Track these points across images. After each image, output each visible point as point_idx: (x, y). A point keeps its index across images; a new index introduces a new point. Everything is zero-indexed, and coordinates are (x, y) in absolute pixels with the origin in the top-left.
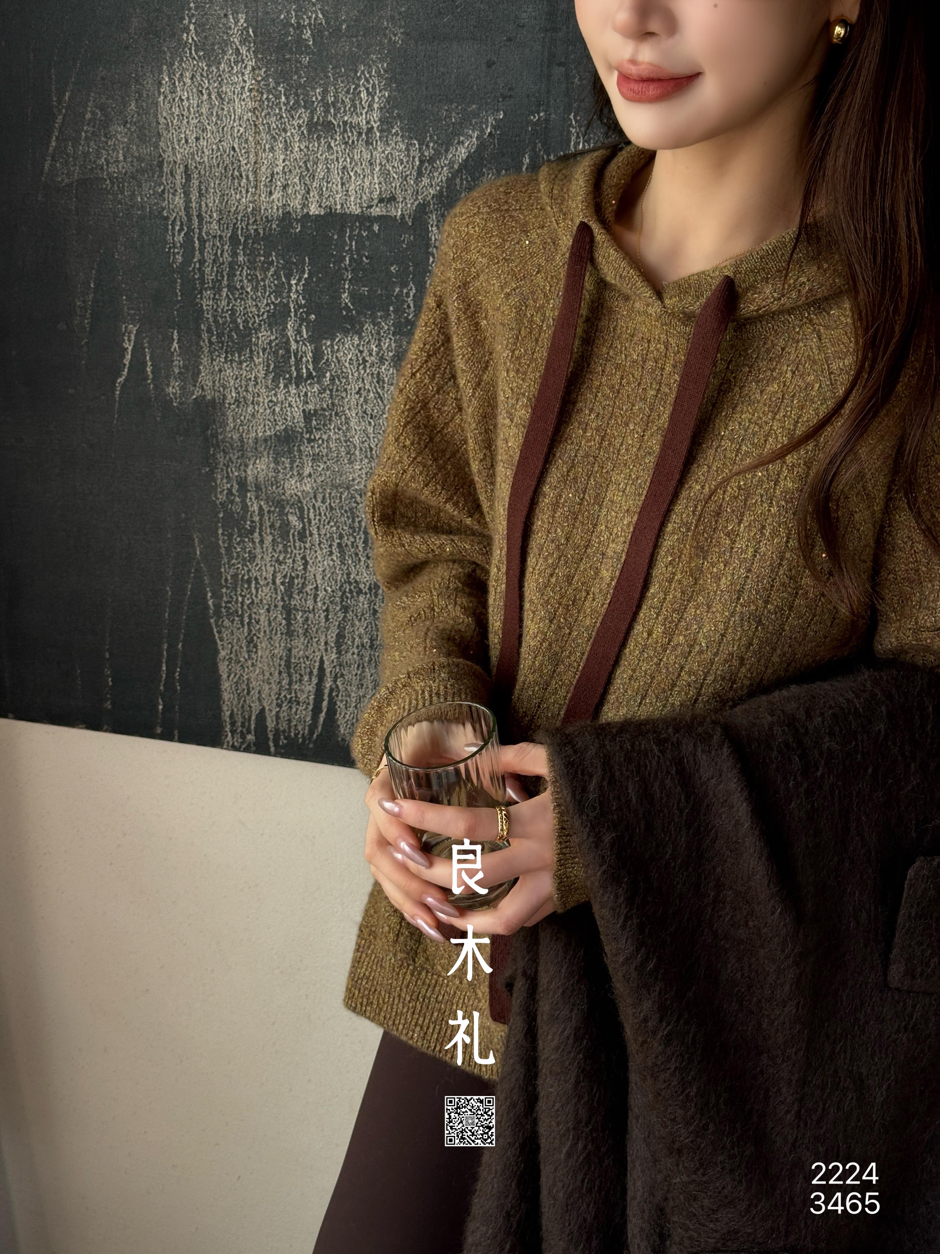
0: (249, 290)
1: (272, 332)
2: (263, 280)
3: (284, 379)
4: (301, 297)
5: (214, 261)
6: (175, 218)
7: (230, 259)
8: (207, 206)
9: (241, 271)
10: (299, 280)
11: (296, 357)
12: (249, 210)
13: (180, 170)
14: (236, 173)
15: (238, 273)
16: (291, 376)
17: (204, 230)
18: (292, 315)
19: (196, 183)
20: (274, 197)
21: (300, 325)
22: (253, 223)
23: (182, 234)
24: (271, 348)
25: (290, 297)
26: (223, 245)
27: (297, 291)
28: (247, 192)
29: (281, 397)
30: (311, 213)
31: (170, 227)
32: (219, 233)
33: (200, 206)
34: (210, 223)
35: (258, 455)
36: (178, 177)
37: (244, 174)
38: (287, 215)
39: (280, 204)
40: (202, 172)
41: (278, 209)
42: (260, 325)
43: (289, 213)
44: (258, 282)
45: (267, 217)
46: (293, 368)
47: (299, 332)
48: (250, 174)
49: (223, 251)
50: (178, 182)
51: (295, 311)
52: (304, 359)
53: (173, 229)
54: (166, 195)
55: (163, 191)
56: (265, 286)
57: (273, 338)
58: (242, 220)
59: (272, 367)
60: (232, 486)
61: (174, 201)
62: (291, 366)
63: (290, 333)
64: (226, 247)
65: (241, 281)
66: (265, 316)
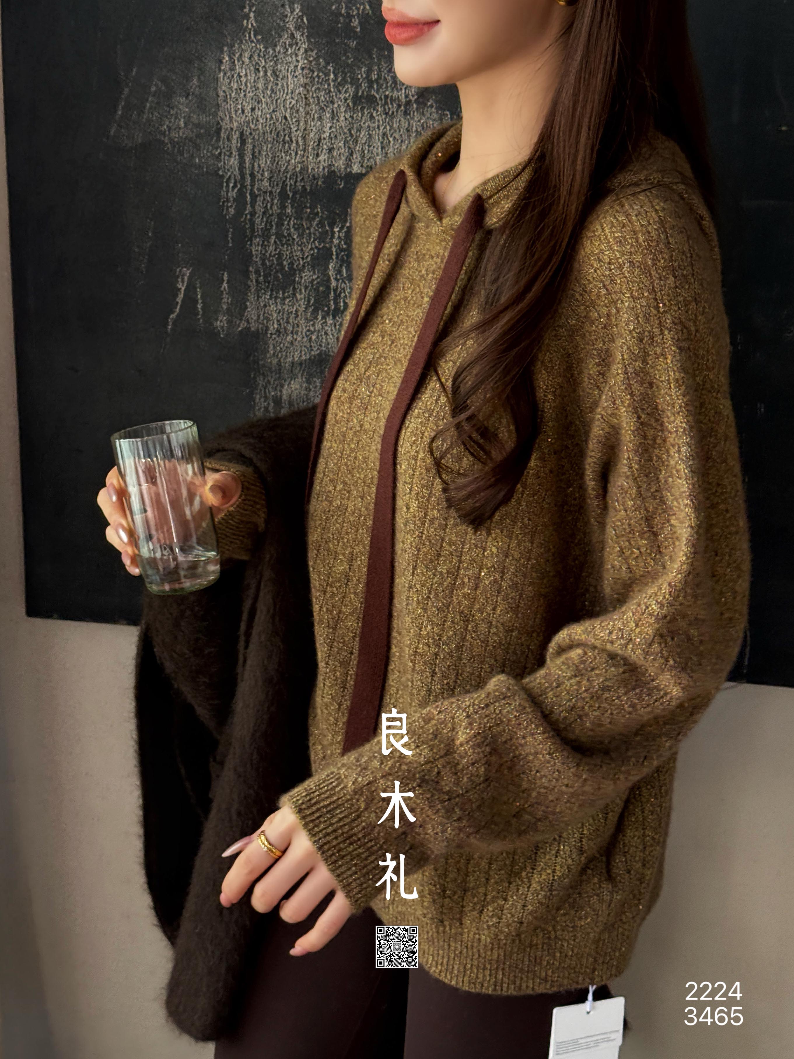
0: (295, 237)
1: (314, 273)
2: (308, 228)
3: (323, 311)
4: (343, 243)
5: (264, 213)
6: (230, 177)
7: (279, 211)
8: (259, 166)
9: (289, 221)
10: (342, 228)
11: (335, 293)
12: (298, 169)
13: (236, 136)
14: (287, 138)
15: (286, 223)
16: (329, 308)
17: (256, 186)
18: (334, 257)
19: (250, 147)
20: (320, 158)
21: (341, 266)
22: (301, 180)
23: (236, 190)
24: (312, 286)
25: (332, 242)
26: (272, 200)
27: (339, 237)
28: (296, 154)
29: (318, 326)
30: (353, 172)
31: (225, 184)
32: (270, 189)
33: (253, 166)
34: (262, 180)
35: (294, 377)
36: (234, 142)
37: (294, 139)
38: (332, 174)
39: (326, 165)
40: (256, 137)
41: (324, 169)
42: (304, 266)
43: (334, 171)
44: (304, 231)
45: (313, 176)
46: (332, 302)
47: (339, 272)
48: (300, 139)
49: (272, 205)
50: (234, 146)
51: (337, 255)
52: (343, 295)
53: (228, 186)
54: (223, 157)
55: (220, 154)
56: (310, 233)
57: (314, 277)
58: (290, 179)
59: (312, 302)
60: (269, 404)
61: (229, 161)
62: (330, 301)
63: (331, 273)
64: (276, 201)
65: (288, 229)
66: (309, 259)
